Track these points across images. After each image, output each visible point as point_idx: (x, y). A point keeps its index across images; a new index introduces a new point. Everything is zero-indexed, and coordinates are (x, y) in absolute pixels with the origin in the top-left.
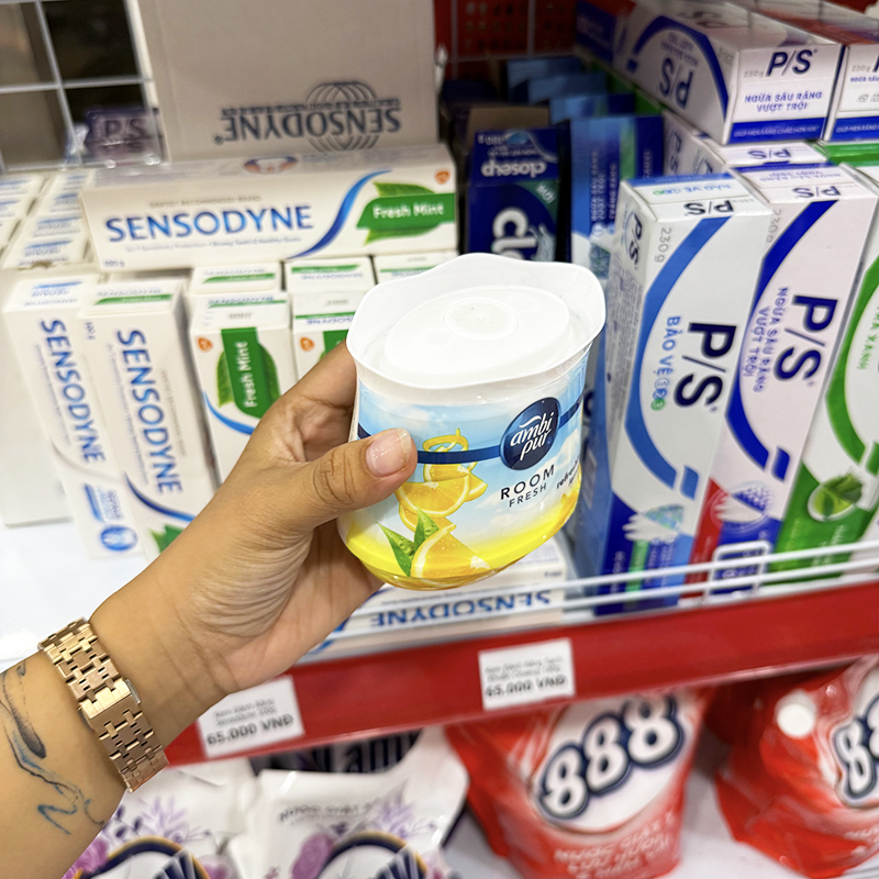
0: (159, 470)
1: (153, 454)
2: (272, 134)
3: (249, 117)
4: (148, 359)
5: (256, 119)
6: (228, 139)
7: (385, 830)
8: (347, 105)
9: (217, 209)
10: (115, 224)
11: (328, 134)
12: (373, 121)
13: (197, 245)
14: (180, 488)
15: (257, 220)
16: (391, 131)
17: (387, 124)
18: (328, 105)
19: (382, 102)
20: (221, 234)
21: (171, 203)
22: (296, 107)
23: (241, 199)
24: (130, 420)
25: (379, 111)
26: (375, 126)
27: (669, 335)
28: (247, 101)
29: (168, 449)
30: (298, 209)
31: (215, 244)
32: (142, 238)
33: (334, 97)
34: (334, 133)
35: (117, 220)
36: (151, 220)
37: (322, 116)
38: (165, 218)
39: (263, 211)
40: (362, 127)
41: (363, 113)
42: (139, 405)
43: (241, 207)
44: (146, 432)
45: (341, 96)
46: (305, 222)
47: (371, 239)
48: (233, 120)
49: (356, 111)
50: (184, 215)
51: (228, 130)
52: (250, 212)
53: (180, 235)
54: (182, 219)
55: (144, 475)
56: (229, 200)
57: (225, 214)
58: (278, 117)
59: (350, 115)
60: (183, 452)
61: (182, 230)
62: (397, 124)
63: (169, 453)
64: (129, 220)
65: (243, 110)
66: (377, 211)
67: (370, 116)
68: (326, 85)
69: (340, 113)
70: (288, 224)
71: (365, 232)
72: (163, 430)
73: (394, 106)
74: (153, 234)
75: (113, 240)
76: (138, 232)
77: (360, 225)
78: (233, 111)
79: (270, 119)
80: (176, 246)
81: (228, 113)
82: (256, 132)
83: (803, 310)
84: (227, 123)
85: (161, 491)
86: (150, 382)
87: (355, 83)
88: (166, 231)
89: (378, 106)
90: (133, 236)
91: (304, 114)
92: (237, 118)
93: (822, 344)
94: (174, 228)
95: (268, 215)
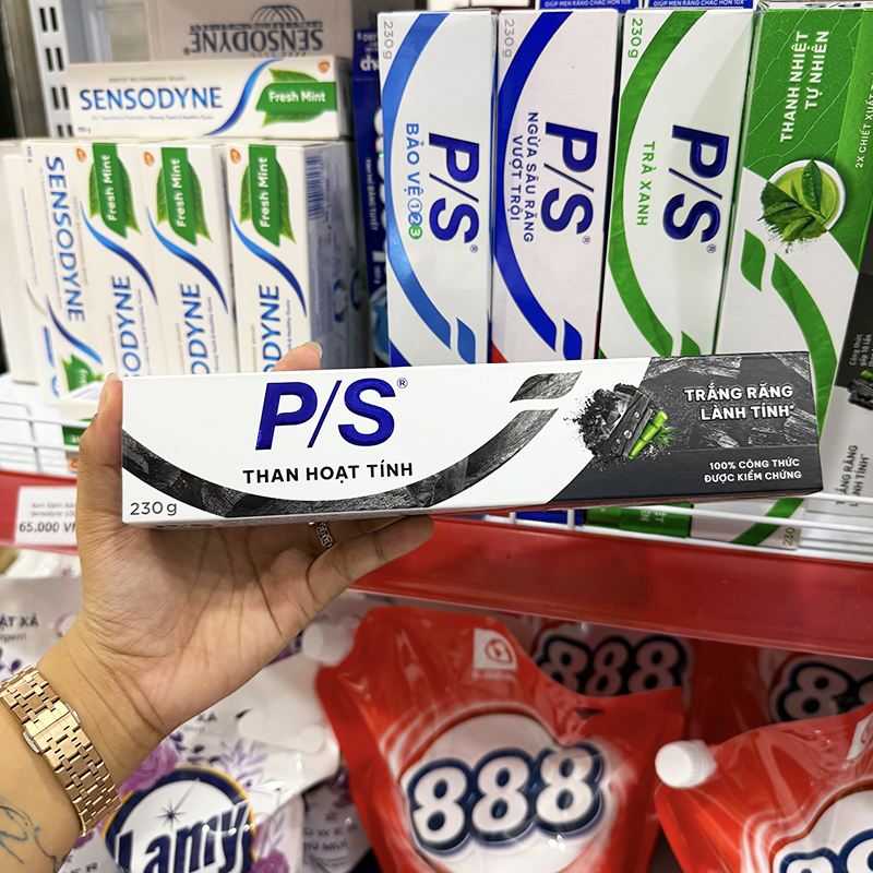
0: (70, 296)
1: (65, 279)
2: (225, 48)
3: (209, 33)
4: (65, 185)
5: (214, 35)
6: (194, 51)
7: (231, 773)
8: (282, 25)
9: (154, 87)
10: (86, 95)
11: (267, 50)
12: (301, 40)
13: (140, 118)
14: (84, 319)
15: (182, 97)
16: (315, 49)
17: (312, 43)
18: (267, 25)
19: (308, 24)
20: (156, 109)
21: (124, 80)
22: (243, 26)
23: (171, 79)
24: (51, 241)
25: (306, 32)
26: (303, 44)
27: (410, 146)
28: (208, 22)
29: (75, 275)
30: (212, 90)
31: (152, 118)
32: (103, 108)
33: (272, 18)
34: (271, 49)
35: (87, 91)
36: (109, 93)
37: (263, 34)
38: (119, 91)
39: (187, 90)
40: (292, 45)
41: (293, 32)
42: (58, 228)
43: (170, 85)
44: (61, 254)
45: (277, 18)
46: (217, 101)
47: (267, 121)
48: (197, 35)
49: (289, 31)
50: (132, 90)
51: (194, 43)
52: (177, 90)
53: (128, 108)
54: (130, 94)
55: (59, 298)
56: (163, 79)
57: (160, 91)
58: (230, 34)
59: (284, 34)
60: (86, 282)
61: (130, 104)
62: (320, 43)
63: (76, 280)
64: (96, 92)
65: (205, 27)
66: (271, 95)
67: (300, 35)
68: (267, 7)
69: (276, 32)
70: (204, 103)
71: (262, 115)
72: (72, 255)
73: (318, 28)
74: (110, 106)
75: (84, 108)
76: (101, 103)
77: (259, 107)
78: (198, 27)
79: (224, 35)
80: (126, 118)
81: (194, 29)
82: (213, 47)
83: (560, 140)
84: (194, 37)
85: (70, 318)
86: (65, 207)
87: (288, 7)
88: (119, 104)
89: (305, 27)
90: (98, 107)
91: (250, 32)
92: (201, 34)
93: (592, 190)
94: (126, 102)
95: (190, 92)
